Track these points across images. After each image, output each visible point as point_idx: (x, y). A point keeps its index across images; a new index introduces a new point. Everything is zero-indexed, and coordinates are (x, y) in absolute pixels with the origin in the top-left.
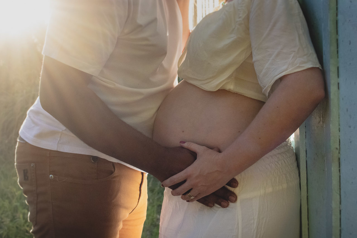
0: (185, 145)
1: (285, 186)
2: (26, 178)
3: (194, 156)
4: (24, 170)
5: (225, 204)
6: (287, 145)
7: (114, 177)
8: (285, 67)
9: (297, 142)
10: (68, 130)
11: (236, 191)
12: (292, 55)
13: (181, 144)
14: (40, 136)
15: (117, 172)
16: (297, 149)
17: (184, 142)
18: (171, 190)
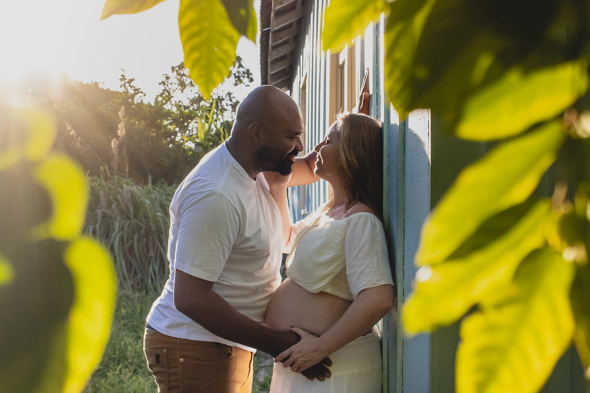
0: (294, 329)
1: (369, 368)
2: (158, 361)
3: (298, 338)
4: (156, 355)
5: (321, 378)
6: (373, 336)
7: (232, 358)
8: (365, 283)
9: (383, 333)
10: (193, 321)
11: (331, 369)
12: (371, 274)
13: (291, 328)
14: (170, 327)
15: (234, 354)
16: (382, 338)
17: (293, 327)
18: (282, 364)
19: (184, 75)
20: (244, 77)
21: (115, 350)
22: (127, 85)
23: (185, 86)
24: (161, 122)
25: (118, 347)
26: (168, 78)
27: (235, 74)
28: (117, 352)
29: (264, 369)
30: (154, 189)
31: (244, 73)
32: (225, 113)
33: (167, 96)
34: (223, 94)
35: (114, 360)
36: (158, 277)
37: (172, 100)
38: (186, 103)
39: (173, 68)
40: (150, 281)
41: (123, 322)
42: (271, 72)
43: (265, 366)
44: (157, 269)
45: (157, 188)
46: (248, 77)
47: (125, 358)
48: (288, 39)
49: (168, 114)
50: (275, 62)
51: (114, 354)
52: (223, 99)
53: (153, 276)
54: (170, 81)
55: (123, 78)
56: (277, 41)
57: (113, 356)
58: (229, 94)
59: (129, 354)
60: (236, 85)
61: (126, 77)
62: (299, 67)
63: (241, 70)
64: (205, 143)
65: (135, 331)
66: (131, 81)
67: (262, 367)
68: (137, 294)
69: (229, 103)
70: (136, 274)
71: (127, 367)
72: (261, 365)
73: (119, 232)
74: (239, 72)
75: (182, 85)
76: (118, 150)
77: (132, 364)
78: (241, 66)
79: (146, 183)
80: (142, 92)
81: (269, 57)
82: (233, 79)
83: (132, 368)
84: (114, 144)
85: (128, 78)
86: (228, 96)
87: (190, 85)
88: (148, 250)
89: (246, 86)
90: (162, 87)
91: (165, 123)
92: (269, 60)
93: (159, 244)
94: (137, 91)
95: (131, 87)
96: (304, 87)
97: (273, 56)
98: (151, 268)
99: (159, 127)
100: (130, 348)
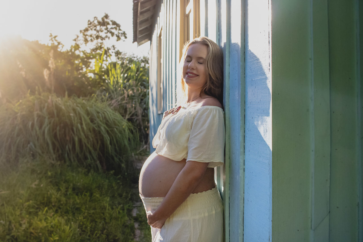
19: (87, 35)
20: (122, 36)
21: (44, 197)
22: (53, 39)
23: (88, 41)
24: (74, 61)
25: (46, 196)
26: (78, 37)
27: (116, 35)
28: (46, 199)
29: (136, 208)
30: (69, 100)
31: (122, 34)
32: (112, 57)
33: (77, 47)
34: (110, 46)
35: (43, 204)
36: (71, 152)
37: (80, 49)
38: (89, 51)
39: (81, 31)
40: (66, 155)
41: (49, 180)
42: (139, 29)
43: (136, 207)
44: (71, 147)
45: (71, 99)
46: (124, 36)
47: (50, 202)
48: (150, 8)
49: (78, 57)
50: (142, 22)
51: (44, 200)
52: (110, 49)
53: (69, 152)
54: (79, 39)
55: (51, 36)
56: (143, 8)
57: (43, 201)
58: (113, 46)
59: (53, 200)
60: (117, 40)
61: (52, 35)
62: (156, 25)
63: (120, 32)
64: (100, 73)
65: (57, 185)
66: (55, 37)
67: (134, 207)
68: (59, 163)
69: (114, 51)
70: (58, 151)
71: (51, 208)
72: (134, 206)
73: (47, 125)
74: (119, 33)
75: (86, 41)
76: (48, 76)
77: (54, 206)
78: (120, 30)
79: (64, 96)
80: (62, 44)
81: (138, 19)
82: (115, 38)
83: (54, 209)
84: (46, 73)
85: (54, 35)
86: (113, 47)
87: (91, 41)
88: (65, 136)
89: (124, 41)
90: (74, 42)
91: (77, 62)
92: (138, 21)
93: (72, 133)
94: (59, 43)
95: (56, 40)
96: (160, 36)
97: (140, 19)
98: (67, 147)
99: (72, 64)
100: (53, 196)
